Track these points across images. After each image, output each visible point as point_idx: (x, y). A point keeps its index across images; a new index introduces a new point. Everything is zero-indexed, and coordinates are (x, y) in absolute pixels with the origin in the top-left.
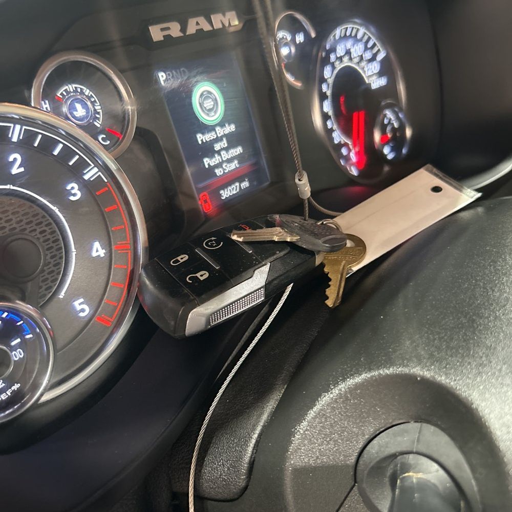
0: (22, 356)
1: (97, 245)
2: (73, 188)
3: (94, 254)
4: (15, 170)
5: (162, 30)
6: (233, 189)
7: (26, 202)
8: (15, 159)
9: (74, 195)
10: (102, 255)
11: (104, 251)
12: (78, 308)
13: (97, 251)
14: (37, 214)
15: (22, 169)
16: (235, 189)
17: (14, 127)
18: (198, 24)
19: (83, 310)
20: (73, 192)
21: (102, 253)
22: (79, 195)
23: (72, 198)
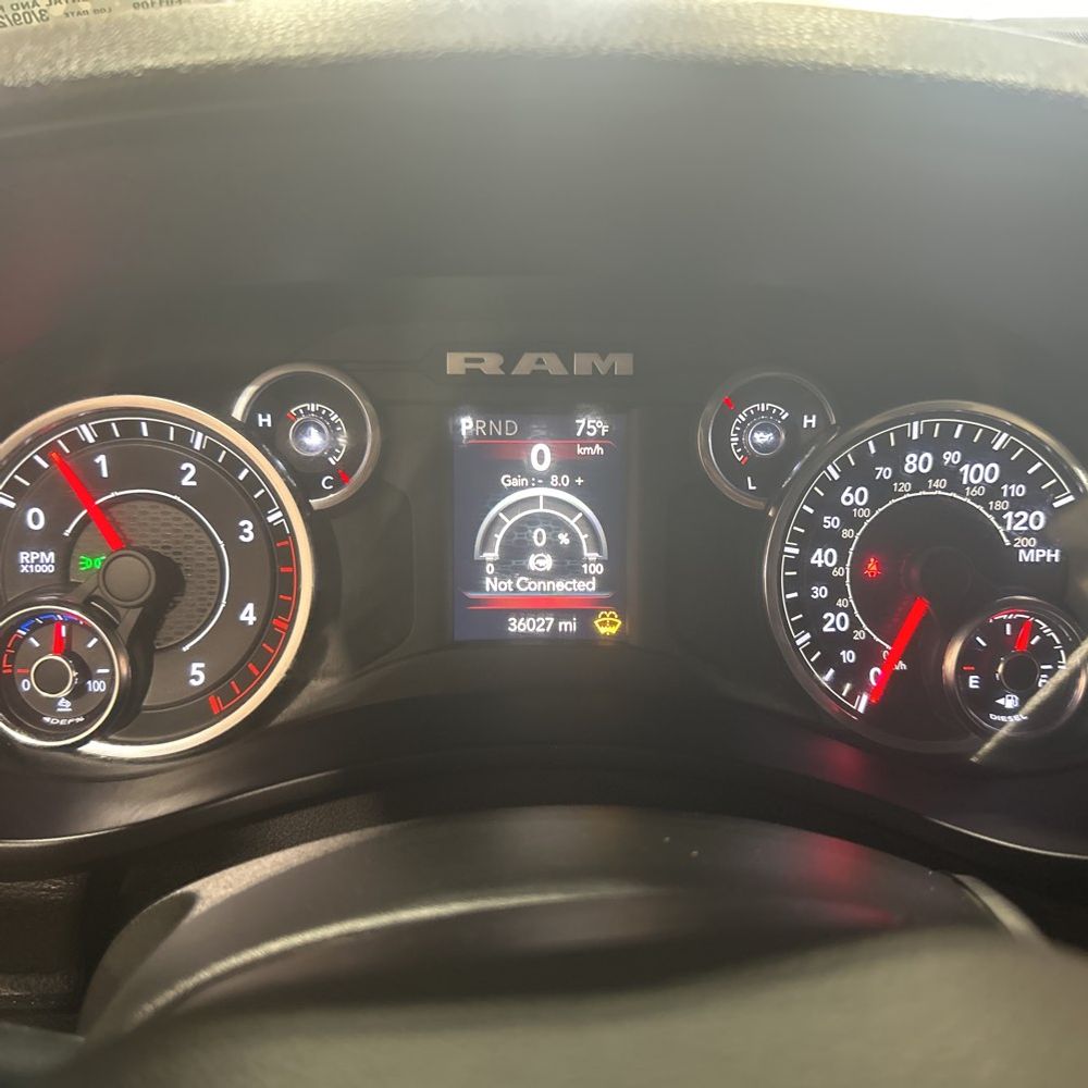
0: (103, 690)
1: (250, 607)
2: (246, 526)
3: (243, 617)
4: (186, 482)
5: (467, 360)
6: (537, 624)
7: (194, 523)
8: (188, 470)
9: (246, 535)
10: (251, 623)
11: (255, 619)
12: (194, 672)
13: (247, 615)
14: (203, 542)
15: (194, 483)
16: (543, 624)
17: (196, 435)
18: (540, 361)
19: (196, 677)
20: (245, 531)
21: (251, 620)
22: (251, 538)
23: (242, 538)
